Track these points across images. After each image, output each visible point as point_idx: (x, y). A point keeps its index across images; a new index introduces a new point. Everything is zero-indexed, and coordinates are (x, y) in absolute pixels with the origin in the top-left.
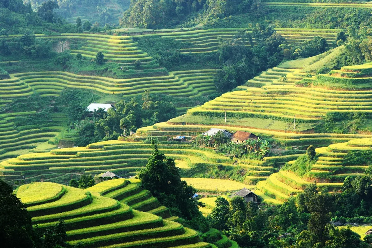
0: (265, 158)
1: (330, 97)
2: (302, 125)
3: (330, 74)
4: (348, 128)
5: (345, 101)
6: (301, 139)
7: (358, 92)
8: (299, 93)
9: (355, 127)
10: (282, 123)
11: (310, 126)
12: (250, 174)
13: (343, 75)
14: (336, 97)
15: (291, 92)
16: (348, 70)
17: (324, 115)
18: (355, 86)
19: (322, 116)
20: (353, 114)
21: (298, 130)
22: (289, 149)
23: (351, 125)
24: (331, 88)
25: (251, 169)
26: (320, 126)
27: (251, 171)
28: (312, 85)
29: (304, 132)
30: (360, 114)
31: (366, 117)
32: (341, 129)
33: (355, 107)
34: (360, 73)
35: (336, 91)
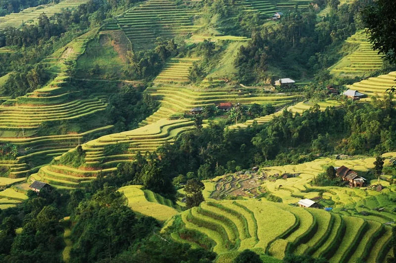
0: (18, 158)
1: (38, 111)
2: (28, 132)
3: (28, 96)
4: (60, 131)
5: (50, 113)
6: (32, 142)
7: (56, 106)
8: (10, 110)
9: (64, 130)
10: (11, 132)
11: (34, 132)
12: (13, 171)
13: (38, 96)
14: (42, 111)
15: (4, 111)
16: (41, 92)
17: (40, 123)
18: (51, 102)
19: (39, 125)
20: (60, 121)
21: (26, 135)
22: (28, 150)
23: (61, 129)
24: (35, 105)
25: (12, 167)
26: (40, 132)
27: (12, 169)
28: (17, 104)
29: (31, 137)
30: (65, 121)
31: (70, 123)
32: (55, 132)
33: (58, 116)
34: (50, 93)
35: (40, 107)
